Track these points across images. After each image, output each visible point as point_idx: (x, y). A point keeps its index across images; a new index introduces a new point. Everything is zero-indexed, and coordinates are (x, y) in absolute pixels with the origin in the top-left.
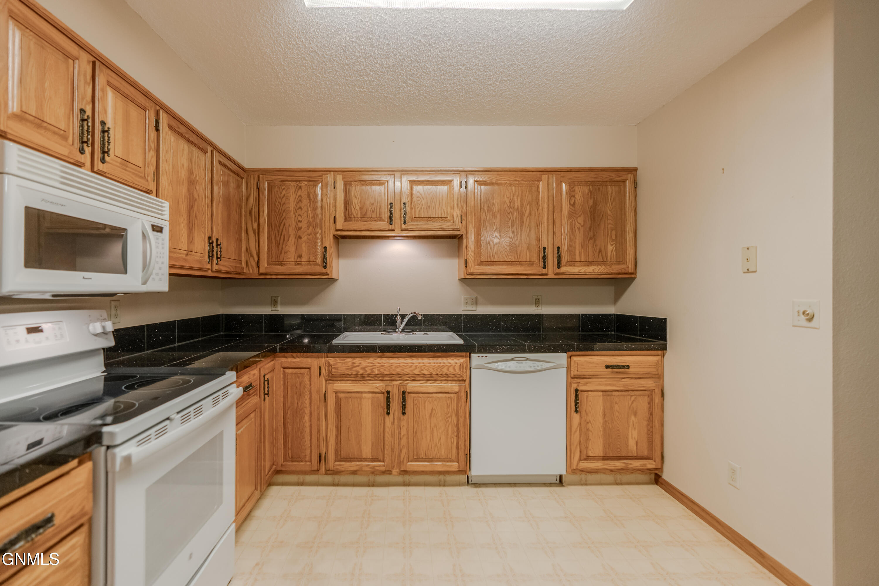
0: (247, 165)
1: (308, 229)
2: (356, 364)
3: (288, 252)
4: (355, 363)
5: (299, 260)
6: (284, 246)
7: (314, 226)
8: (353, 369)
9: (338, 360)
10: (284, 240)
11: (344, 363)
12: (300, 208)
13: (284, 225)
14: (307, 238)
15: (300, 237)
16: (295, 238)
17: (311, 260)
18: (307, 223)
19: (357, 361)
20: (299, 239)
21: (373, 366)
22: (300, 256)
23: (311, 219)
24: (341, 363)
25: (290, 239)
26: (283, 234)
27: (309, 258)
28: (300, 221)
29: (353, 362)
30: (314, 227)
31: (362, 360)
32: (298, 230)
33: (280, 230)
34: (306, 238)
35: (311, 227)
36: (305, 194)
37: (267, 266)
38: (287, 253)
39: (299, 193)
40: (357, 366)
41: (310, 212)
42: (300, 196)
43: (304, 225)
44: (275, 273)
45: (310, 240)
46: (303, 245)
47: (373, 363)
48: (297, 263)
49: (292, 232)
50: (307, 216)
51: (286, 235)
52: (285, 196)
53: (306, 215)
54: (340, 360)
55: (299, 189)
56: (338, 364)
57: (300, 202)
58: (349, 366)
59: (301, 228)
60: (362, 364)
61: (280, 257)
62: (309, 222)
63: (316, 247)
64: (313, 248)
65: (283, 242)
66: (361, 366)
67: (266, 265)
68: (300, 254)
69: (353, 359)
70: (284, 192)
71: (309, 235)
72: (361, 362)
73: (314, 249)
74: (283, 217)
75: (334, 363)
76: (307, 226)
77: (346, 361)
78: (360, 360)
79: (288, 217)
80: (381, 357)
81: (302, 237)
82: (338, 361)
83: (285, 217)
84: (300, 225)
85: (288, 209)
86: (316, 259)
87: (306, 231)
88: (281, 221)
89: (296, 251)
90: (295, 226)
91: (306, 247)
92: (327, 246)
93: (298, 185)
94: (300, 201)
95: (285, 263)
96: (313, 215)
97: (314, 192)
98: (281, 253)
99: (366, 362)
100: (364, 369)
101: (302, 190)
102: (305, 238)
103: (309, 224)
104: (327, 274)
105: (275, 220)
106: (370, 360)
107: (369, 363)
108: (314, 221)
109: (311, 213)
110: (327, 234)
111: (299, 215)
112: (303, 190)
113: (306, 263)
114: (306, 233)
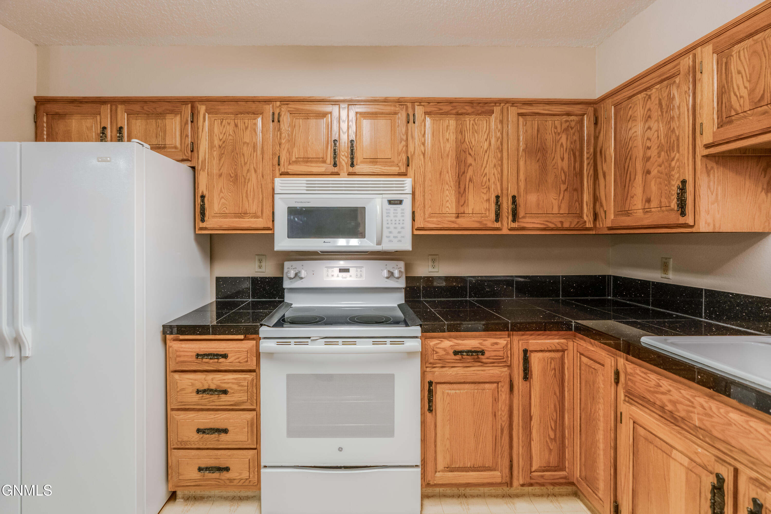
1: (659, 157)
2: (662, 389)
3: (635, 196)
4: (661, 386)
5: (647, 205)
6: (630, 188)
7: (667, 151)
8: (657, 395)
9: (638, 370)
10: (630, 180)
11: (645, 378)
12: (649, 128)
13: (630, 159)
14: (658, 172)
15: (649, 172)
16: (643, 174)
17: (663, 204)
18: (658, 147)
19: (666, 384)
20: (648, 175)
21: (689, 406)
22: (648, 201)
23: (663, 141)
24: (640, 376)
25: (637, 177)
26: (629, 172)
27: (661, 202)
28: (649, 148)
29: (658, 383)
30: (667, 152)
31: (673, 387)
32: (646, 162)
33: (626, 167)
34: (656, 171)
35: (663, 153)
36: (656, 104)
37: (614, 217)
38: (633, 197)
39: (648, 107)
40: (663, 393)
41: (662, 129)
42: (649, 110)
43: (653, 153)
44: (621, 226)
45: (661, 173)
46: (653, 183)
47: (692, 402)
48: (646, 210)
49: (639, 166)
50: (658, 137)
51: (632, 173)
52: (632, 117)
53: (657, 136)
54: (640, 370)
55: (648, 100)
56: (636, 376)
57: (649, 119)
58: (650, 387)
59: (650, 157)
60: (671, 393)
61: (625, 203)
62: (661, 145)
63: (669, 182)
64: (666, 185)
65: (629, 183)
66: (668, 397)
67: (612, 217)
68: (649, 197)
69: (659, 377)
70: (630, 113)
71: (660, 166)
72: (671, 388)
73: (667, 187)
74: (629, 148)
75: (632, 371)
76: (658, 153)
77: (649, 377)
78: (670, 385)
79: (635, 147)
80: (711, 397)
81: (652, 171)
82: (638, 372)
83: (631, 148)
84: (649, 153)
85: (635, 134)
86: (669, 202)
87: (657, 160)
88: (627, 155)
89: (644, 193)
90: (642, 157)
91: (656, 185)
92: (687, 179)
93: (647, 94)
94: (649, 117)
95: (632, 211)
96: (665, 133)
97: (668, 96)
98: (626, 199)
99: (680, 392)
100: (674, 403)
101: (651, 100)
102: (654, 172)
103: (661, 147)
104: (686, 226)
105: (621, 154)
106: (686, 393)
107: (684, 397)
108: (667, 143)
109: (663, 130)
110: (686, 158)
111: (647, 140)
112: (653, 98)
113: (656, 209)
114: (656, 164)
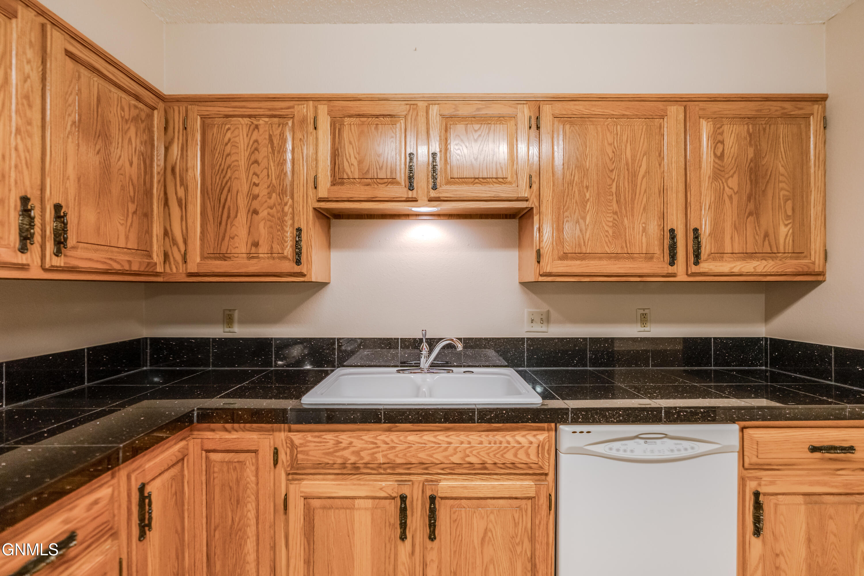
0: (166, 90)
1: (270, 198)
3: (236, 237)
4: (341, 443)
5: (254, 250)
6: (229, 226)
7: (279, 193)
8: (338, 453)
9: (309, 437)
10: (228, 217)
11: (320, 443)
12: (256, 162)
13: (229, 191)
14: (269, 214)
15: (256, 212)
16: (248, 213)
17: (275, 250)
18: (268, 187)
19: (344, 438)
20: (254, 215)
22: (256, 244)
23: (274, 181)
25: (239, 214)
26: (226, 207)
27: (272, 248)
28: (256, 185)
29: (337, 441)
30: (279, 195)
31: (352, 437)
32: (253, 199)
33: (222, 201)
34: (265, 213)
35: (274, 195)
36: (265, 139)
37: (201, 261)
38: (233, 238)
39: (254, 137)
40: (344, 448)
41: (273, 168)
42: (256, 141)
43: (262, 191)
44: (214, 273)
45: (273, 216)
46: (261, 225)
47: (375, 443)
48: (251, 255)
49: (242, 202)
50: (268, 175)
51: (231, 208)
52: (231, 141)
53: (266, 174)
54: (313, 436)
55: (254, 130)
57: (256, 152)
59: (258, 196)
60: (353, 444)
61: (221, 245)
62: (271, 185)
63: (283, 229)
64: (279, 230)
65: (227, 221)
66: (352, 449)
67: (198, 260)
68: (256, 240)
69: (337, 434)
70: (229, 135)
71: (271, 208)
72: (351, 440)
73: (279, 233)
74: (227, 177)
75: (303, 441)
76: (268, 193)
77: (324, 439)
78: (350, 437)
79: (236, 178)
80: (389, 431)
81: (260, 211)
83: (230, 178)
84: (256, 190)
85: (236, 163)
86: (283, 249)
87: (266, 201)
88: (223, 185)
89: (249, 235)
90: (247, 193)
91: (266, 229)
92: (302, 227)
93: (252, 123)
94: (256, 149)
95: (232, 255)
96: (278, 174)
97: (280, 136)
98: (223, 239)
99: (361, 440)
100: (356, 453)
101: (258, 131)
102: (263, 213)
103: (271, 189)
104: (302, 274)
105: (214, 182)
106: (368, 438)
107: (365, 442)
108: (280, 185)
109: (275, 170)
110: (301, 206)
111: (253, 174)
112: (261, 130)
113: (265, 255)
114: (266, 205)
